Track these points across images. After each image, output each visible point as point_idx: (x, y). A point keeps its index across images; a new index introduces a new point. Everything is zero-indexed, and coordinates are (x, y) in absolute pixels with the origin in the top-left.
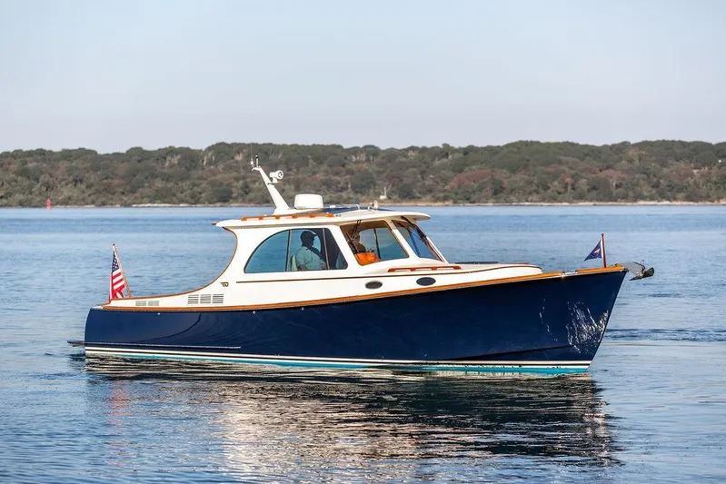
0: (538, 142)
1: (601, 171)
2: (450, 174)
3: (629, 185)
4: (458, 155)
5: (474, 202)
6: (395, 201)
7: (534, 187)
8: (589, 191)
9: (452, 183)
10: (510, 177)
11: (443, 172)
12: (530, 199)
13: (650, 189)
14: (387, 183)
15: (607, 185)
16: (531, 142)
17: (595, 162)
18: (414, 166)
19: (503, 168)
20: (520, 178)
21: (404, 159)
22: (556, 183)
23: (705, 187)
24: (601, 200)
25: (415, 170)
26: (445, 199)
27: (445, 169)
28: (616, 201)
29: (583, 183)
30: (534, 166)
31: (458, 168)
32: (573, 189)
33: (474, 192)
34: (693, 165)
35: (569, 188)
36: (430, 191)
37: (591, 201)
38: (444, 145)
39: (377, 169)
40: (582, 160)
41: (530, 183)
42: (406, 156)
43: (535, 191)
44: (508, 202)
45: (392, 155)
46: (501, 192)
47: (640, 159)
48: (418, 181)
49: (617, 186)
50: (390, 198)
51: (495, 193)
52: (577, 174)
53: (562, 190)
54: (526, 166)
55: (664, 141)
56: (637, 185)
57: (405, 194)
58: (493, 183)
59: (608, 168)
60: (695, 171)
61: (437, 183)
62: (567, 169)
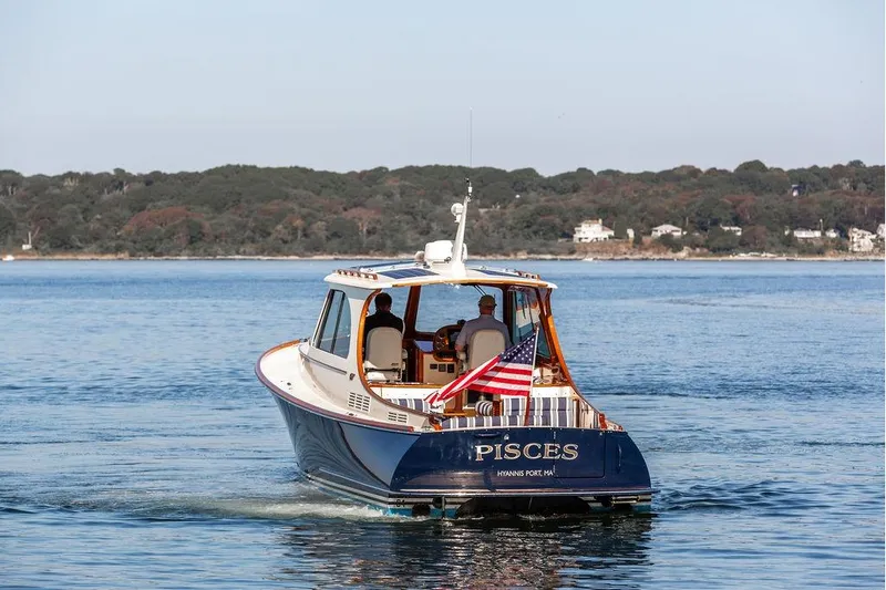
0: (255, 167)
1: (345, 210)
2: (126, 213)
3: (387, 232)
4: (138, 186)
5: (160, 254)
6: (45, 253)
7: (248, 233)
8: (328, 239)
9: (127, 227)
10: (213, 218)
11: (117, 210)
12: (242, 250)
13: (418, 236)
14: (33, 226)
15: (355, 230)
16: (245, 167)
17: (336, 197)
18: (73, 202)
19: (202, 205)
20: (227, 219)
21: (57, 191)
22: (279, 227)
23: (495, 234)
24: (345, 253)
25: (75, 207)
26: (118, 249)
27: (117, 205)
28: (367, 254)
29: (319, 227)
30: (248, 202)
31: (138, 206)
32: (305, 235)
33: (161, 240)
34: (478, 202)
35: (300, 233)
36: (96, 239)
37: (331, 254)
38: (117, 170)
39: (18, 205)
40: (318, 194)
41: (244, 227)
42: (61, 187)
43: (248, 238)
44: (210, 254)
45: (40, 184)
46: (200, 239)
47: (402, 194)
48: (78, 223)
49: (369, 232)
50: (36, 248)
51: (191, 242)
52: (310, 214)
53: (289, 238)
54: (237, 203)
55: (437, 166)
56: (397, 231)
57: (59, 243)
58: (189, 227)
59: (356, 206)
60: (482, 211)
61: (107, 226)
62: (296, 207)
